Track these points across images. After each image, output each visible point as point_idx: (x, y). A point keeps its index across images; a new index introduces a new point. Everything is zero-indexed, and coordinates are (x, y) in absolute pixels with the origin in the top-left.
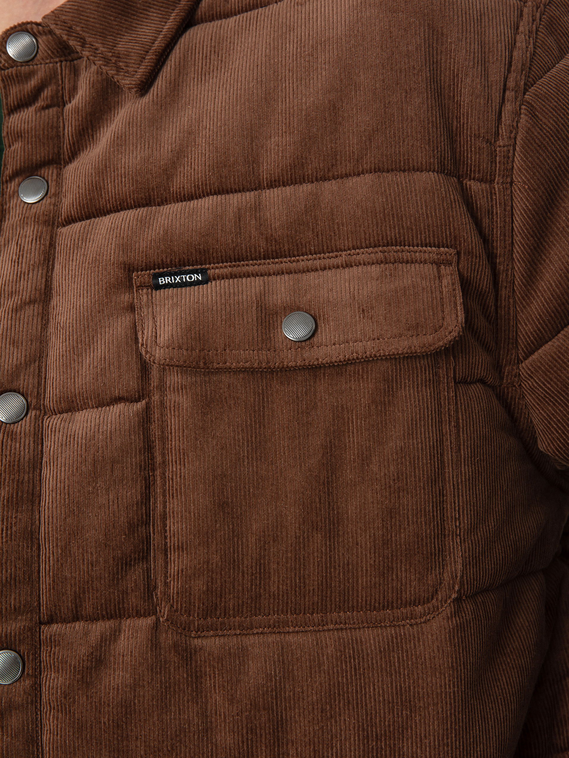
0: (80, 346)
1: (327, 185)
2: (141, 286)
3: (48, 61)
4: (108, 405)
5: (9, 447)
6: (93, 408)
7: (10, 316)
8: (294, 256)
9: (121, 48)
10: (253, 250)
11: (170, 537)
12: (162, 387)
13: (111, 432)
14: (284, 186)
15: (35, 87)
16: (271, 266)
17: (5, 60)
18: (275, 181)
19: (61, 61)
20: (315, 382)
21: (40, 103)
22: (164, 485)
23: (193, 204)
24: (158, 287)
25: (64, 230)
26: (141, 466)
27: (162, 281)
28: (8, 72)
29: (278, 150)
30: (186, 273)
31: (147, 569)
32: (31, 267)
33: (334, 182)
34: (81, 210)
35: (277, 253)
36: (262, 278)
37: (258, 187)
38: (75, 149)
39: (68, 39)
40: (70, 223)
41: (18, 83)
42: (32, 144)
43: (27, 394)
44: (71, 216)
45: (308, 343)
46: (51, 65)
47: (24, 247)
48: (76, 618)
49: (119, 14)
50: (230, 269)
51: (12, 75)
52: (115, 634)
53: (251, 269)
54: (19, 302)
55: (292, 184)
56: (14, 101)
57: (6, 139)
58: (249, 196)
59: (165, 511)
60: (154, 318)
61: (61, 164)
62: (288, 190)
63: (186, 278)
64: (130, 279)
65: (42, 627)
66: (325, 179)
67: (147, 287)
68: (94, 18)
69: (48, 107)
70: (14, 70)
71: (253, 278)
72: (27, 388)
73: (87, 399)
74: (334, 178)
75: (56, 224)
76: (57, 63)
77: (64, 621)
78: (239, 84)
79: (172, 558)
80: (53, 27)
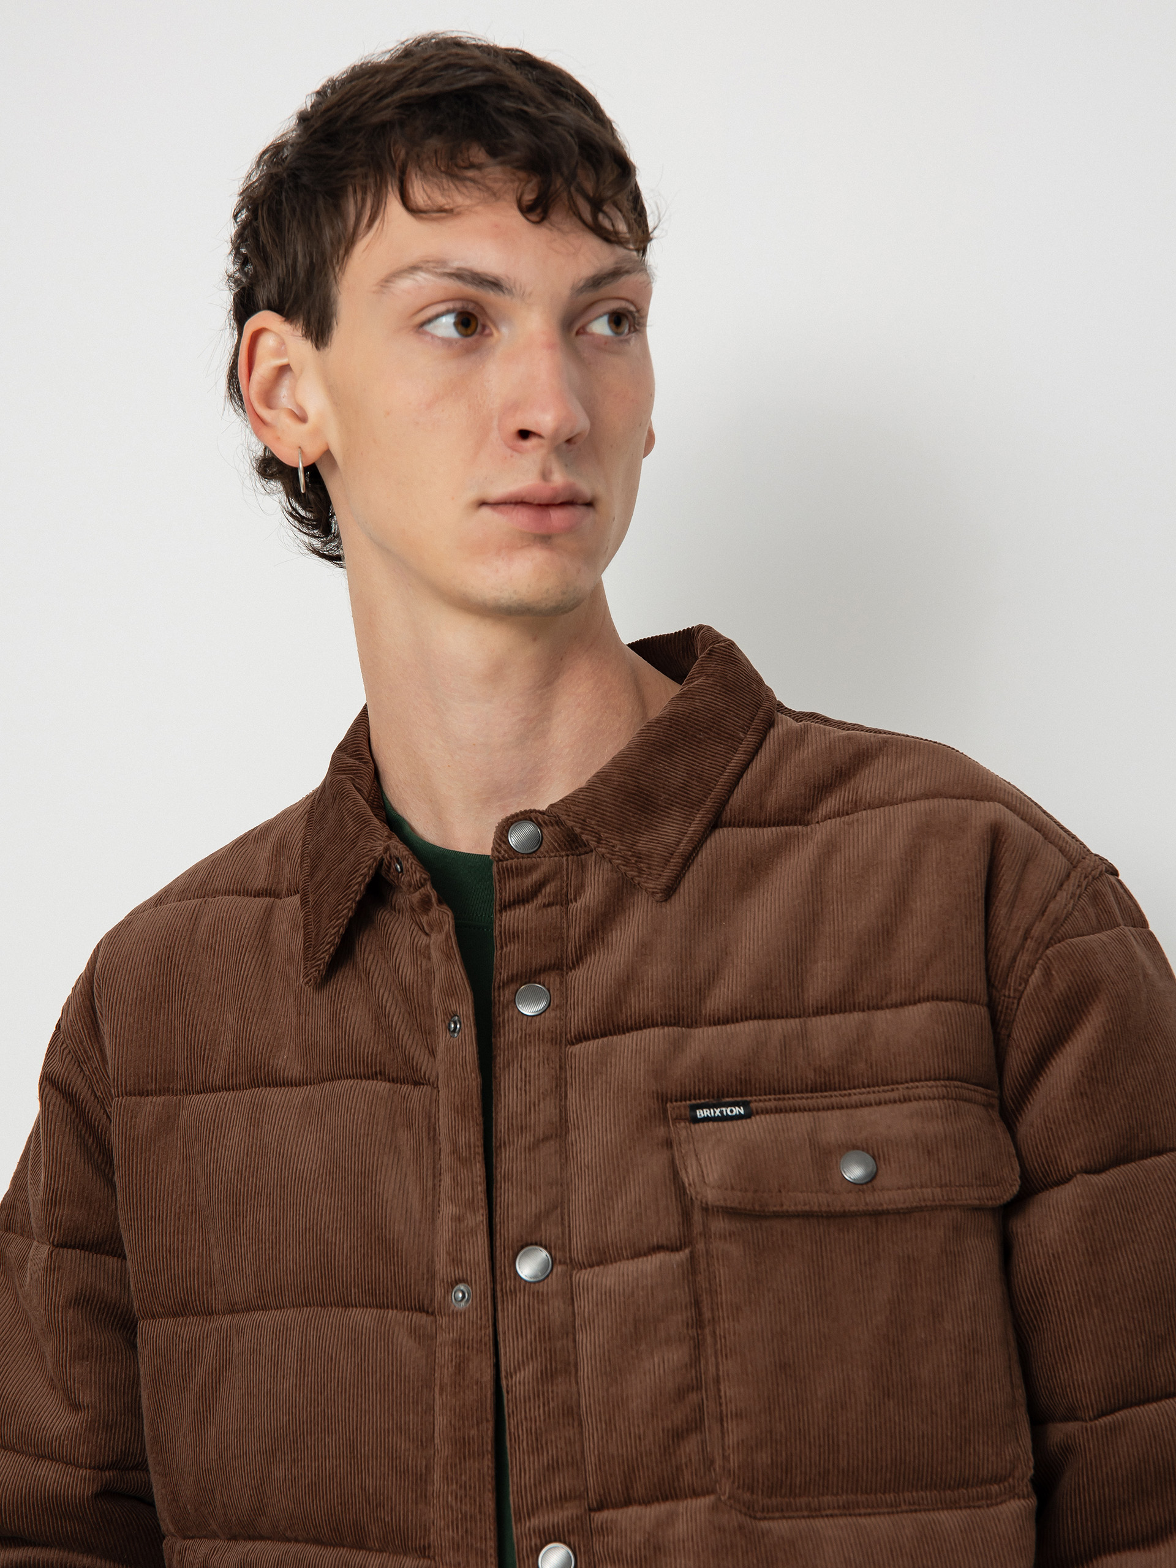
0: (609, 1188)
1: (880, 1015)
2: (676, 1119)
3: (552, 854)
4: (645, 1255)
5: (536, 1311)
6: (628, 1259)
7: (523, 1156)
8: (845, 1089)
9: (642, 846)
10: (799, 1082)
11: (726, 1404)
12: (706, 1234)
13: (652, 1287)
14: (832, 1013)
15: (536, 882)
16: (819, 1099)
17: (505, 851)
18: (822, 1008)
19: (568, 855)
20: (877, 1229)
21: (540, 900)
22: (715, 1344)
23: (730, 1028)
24: (696, 1120)
25: (577, 1049)
26: (688, 1324)
27: (701, 1113)
28: (507, 865)
29: (826, 976)
30: (727, 1105)
31: (702, 1441)
32: (541, 1096)
33: (887, 1011)
34: (595, 1026)
35: (826, 1086)
36: (810, 1113)
37: (802, 1013)
38: (581, 953)
39: (582, 833)
40: (581, 1041)
41: (517, 876)
42: (531, 946)
43: (550, 1248)
44: (583, 1033)
45: (870, 1185)
46: (556, 859)
47: (530, 1071)
48: (628, 1502)
49: (639, 810)
50: (776, 1103)
51: (512, 867)
52: (672, 1517)
53: (797, 1103)
54: (532, 1139)
55: (840, 1012)
56: (509, 896)
57: (498, 939)
58: (794, 1023)
59: (718, 1375)
60: (696, 1156)
61: (562, 970)
62: (837, 1018)
63: (727, 1111)
64: (665, 1111)
65: (592, 1514)
66: (878, 1008)
67: (685, 1120)
68: (611, 812)
69: (550, 905)
70: (514, 862)
71: (801, 1114)
72: (550, 1240)
73: (621, 1249)
74: (887, 1007)
75: (563, 1042)
76: (562, 857)
77: (616, 1506)
78: (781, 902)
79: (730, 1428)
80: (563, 818)
